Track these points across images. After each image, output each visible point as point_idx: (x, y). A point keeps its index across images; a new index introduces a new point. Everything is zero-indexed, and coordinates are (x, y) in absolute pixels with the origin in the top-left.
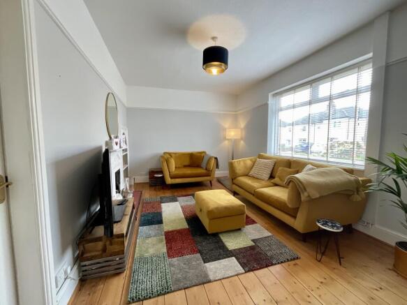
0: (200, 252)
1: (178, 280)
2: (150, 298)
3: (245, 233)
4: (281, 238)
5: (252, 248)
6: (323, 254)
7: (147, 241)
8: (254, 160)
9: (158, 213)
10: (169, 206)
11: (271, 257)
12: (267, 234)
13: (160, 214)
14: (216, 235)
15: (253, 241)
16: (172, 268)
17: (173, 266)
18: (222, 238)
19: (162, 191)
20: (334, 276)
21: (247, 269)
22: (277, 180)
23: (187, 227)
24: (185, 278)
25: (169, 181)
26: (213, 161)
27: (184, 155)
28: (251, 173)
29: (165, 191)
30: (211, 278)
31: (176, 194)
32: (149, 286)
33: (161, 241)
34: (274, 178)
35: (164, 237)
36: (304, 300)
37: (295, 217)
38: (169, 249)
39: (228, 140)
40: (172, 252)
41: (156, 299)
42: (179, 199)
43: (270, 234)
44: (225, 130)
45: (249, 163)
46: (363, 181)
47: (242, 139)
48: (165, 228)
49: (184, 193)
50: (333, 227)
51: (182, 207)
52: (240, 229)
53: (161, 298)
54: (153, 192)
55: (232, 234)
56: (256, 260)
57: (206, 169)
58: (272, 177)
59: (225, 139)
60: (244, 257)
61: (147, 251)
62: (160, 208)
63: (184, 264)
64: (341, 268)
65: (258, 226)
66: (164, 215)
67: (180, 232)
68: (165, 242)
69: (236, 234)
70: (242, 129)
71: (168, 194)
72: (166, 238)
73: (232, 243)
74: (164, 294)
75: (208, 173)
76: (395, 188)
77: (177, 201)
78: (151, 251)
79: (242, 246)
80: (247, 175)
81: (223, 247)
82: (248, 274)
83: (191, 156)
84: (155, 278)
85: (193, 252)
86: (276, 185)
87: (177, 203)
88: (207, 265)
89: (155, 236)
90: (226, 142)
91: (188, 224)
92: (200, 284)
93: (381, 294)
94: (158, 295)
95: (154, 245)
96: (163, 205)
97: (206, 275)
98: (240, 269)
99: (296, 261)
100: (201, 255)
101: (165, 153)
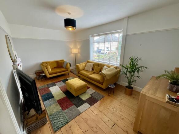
0: (74, 104)
1: (70, 117)
2: (63, 127)
3: (87, 93)
4: (99, 92)
5: (91, 98)
6: (110, 93)
7: (51, 107)
8: (86, 63)
9: (49, 93)
10: (53, 89)
11: (97, 99)
12: (94, 91)
13: (51, 93)
14: (78, 97)
15: (90, 95)
16: (66, 114)
17: (66, 113)
18: (80, 97)
19: (46, 81)
20: (113, 99)
21: (91, 105)
22: (94, 71)
23: (66, 96)
24: (73, 115)
25: (49, 76)
26: (69, 64)
27: (53, 62)
28: (85, 69)
29: (48, 81)
30: (81, 112)
31: (54, 82)
32: (60, 123)
33: (57, 105)
34: (94, 70)
35: (57, 103)
36: (107, 108)
37: (102, 85)
38: (62, 107)
39: (73, 53)
40: (64, 108)
41: (65, 126)
42: (56, 84)
43: (95, 91)
44: (71, 49)
45: (84, 65)
46: (119, 70)
47: (79, 53)
48: (56, 99)
49: (58, 80)
50: (113, 86)
51: (59, 88)
52: (85, 92)
53: (66, 125)
54: (42, 83)
55: (83, 94)
56: (93, 101)
57: (66, 68)
58: (93, 70)
59: (72, 53)
60: (89, 101)
61: (53, 111)
62: (50, 90)
63: (71, 111)
64: (114, 96)
65: (91, 89)
66: (53, 93)
67: (63, 99)
68: (59, 105)
69: (85, 94)
70: (79, 49)
71: (50, 82)
72: (59, 103)
73: (84, 98)
74: (67, 124)
75: (67, 70)
76: (126, 73)
77: (56, 85)
78: (55, 111)
79: (88, 98)
80: (84, 70)
81: (81, 100)
82: (92, 107)
83: (57, 62)
84: (62, 120)
85: (72, 105)
86: (95, 73)
87: (56, 86)
88: (78, 108)
89: (53, 104)
90: (72, 54)
91: (66, 95)
92: (78, 115)
93: (122, 100)
94: (65, 125)
95: (55, 108)
96: (50, 88)
97: (79, 112)
98: (89, 106)
99: (104, 98)
100: (75, 105)
101: (43, 63)
